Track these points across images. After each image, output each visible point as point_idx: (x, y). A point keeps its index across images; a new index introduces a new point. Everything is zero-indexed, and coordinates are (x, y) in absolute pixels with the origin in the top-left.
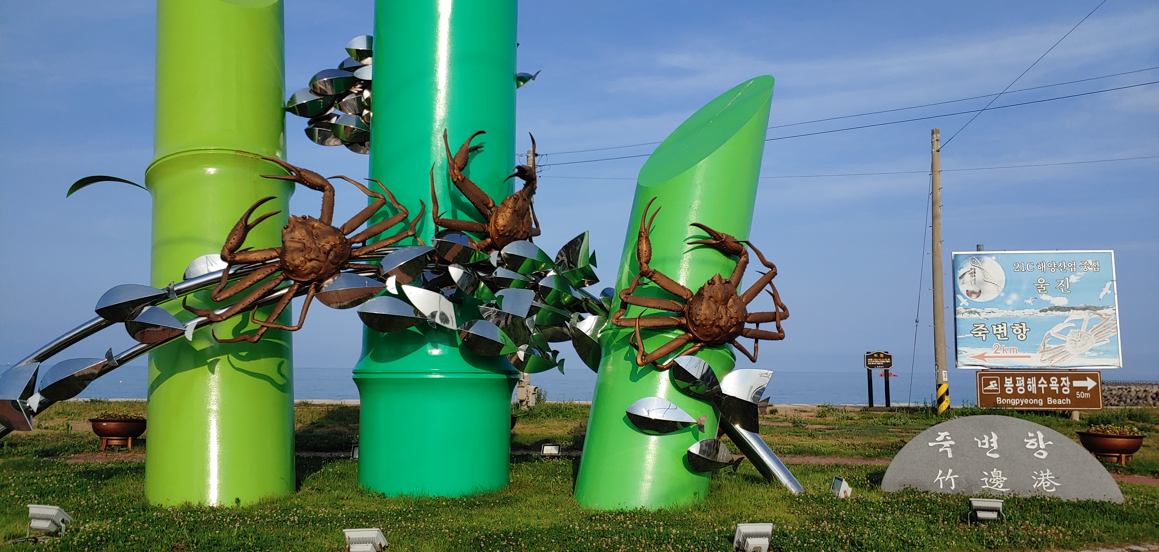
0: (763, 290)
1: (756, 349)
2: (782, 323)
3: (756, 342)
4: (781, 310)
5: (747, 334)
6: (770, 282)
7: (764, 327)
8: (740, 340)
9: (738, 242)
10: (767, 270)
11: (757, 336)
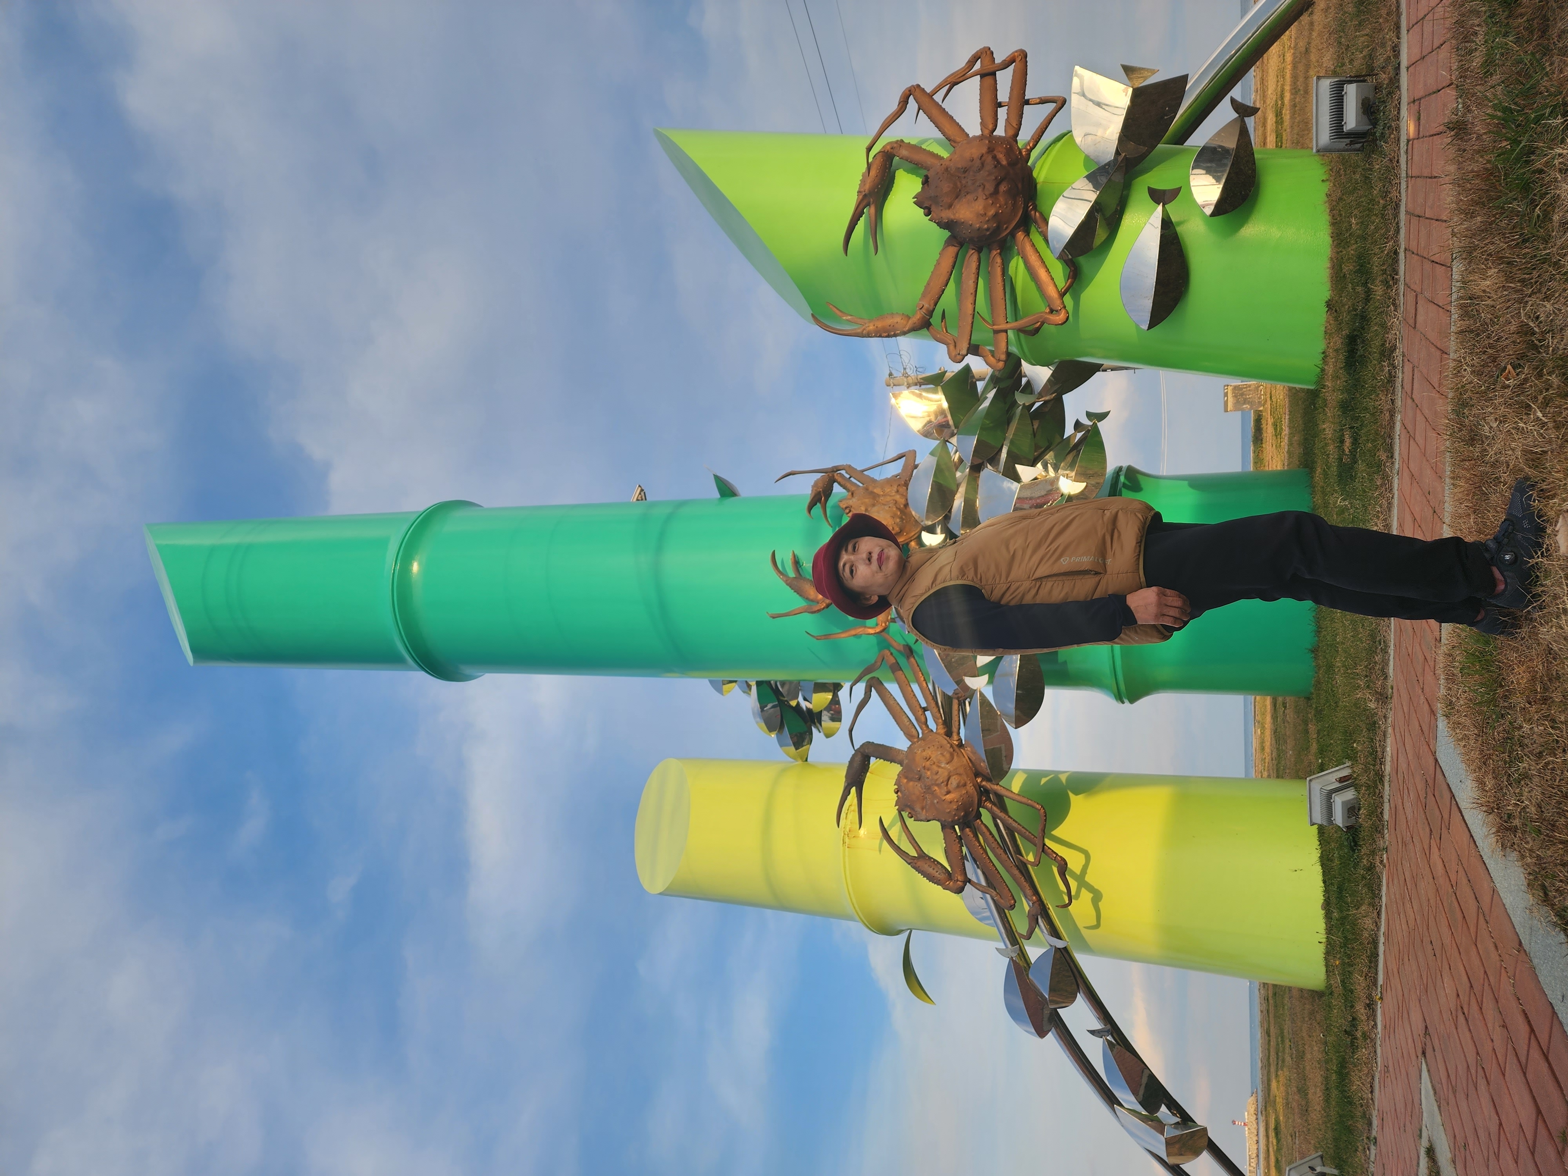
0: (943, 106)
1: (1043, 101)
2: (998, 60)
3: (1027, 102)
4: (978, 66)
5: (1016, 126)
6: (931, 96)
7: (1003, 95)
8: (1024, 137)
9: (869, 166)
10: (912, 104)
11: (1021, 101)
